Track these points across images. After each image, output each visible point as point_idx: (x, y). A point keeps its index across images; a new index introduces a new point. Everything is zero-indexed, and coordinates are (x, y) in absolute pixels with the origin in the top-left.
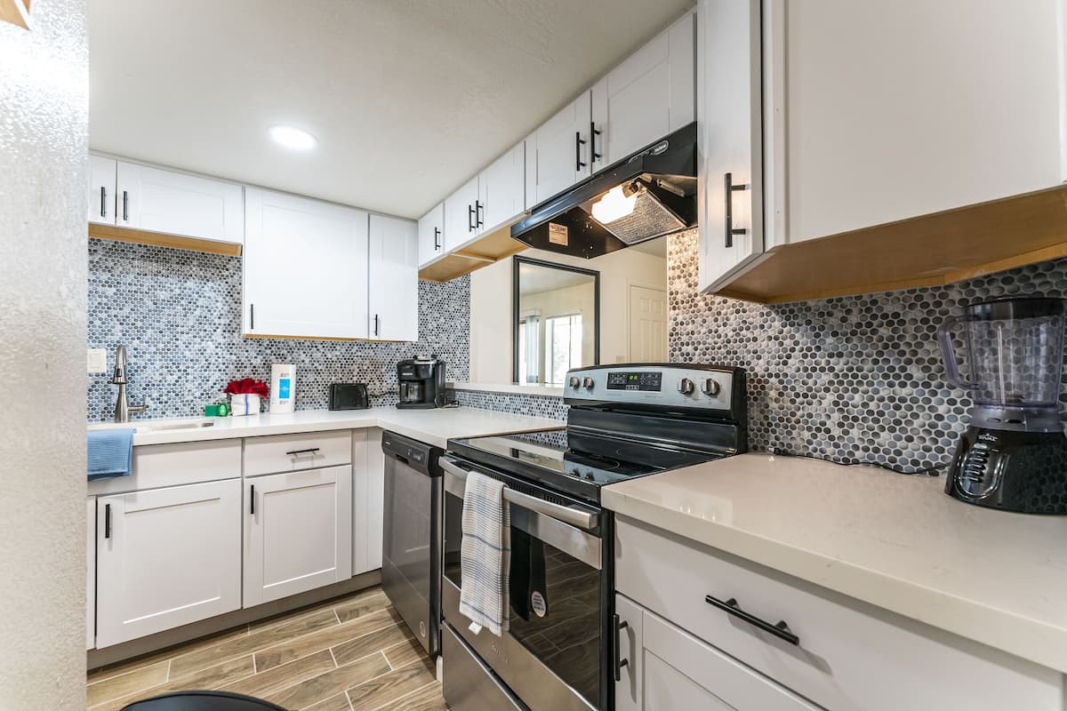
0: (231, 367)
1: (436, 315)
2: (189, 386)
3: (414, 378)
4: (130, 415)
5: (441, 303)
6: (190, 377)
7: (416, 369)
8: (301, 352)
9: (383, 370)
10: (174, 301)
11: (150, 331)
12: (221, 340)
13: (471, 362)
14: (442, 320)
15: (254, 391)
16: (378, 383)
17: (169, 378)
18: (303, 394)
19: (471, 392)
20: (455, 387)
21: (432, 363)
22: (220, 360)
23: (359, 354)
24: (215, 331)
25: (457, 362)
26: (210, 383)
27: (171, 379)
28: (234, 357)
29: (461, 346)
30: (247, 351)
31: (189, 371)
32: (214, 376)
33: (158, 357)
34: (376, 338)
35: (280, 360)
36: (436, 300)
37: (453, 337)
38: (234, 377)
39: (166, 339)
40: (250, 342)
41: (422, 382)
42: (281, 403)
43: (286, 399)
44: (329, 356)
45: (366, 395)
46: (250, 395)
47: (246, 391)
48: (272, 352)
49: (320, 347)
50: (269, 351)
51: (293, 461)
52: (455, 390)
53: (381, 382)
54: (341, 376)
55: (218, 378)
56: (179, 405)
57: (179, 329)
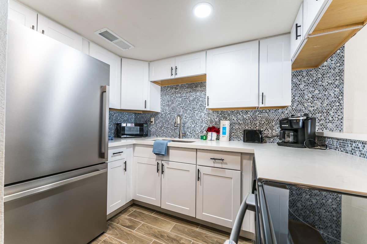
0: (209, 122)
1: (311, 89)
2: (197, 128)
3: (290, 128)
4: (182, 137)
5: (316, 81)
6: (198, 125)
7: (290, 122)
8: (233, 115)
9: (273, 124)
10: (193, 100)
11: (188, 111)
12: (206, 112)
13: (344, 118)
14: (317, 92)
15: (214, 131)
16: (270, 131)
17: (193, 125)
18: (233, 134)
19: (338, 139)
20: (325, 135)
21: (302, 118)
22: (206, 119)
23: (260, 115)
24: (204, 109)
25: (331, 119)
26: (203, 128)
27: (193, 126)
28: (210, 118)
29: (335, 107)
30: (214, 116)
31: (197, 123)
32: (204, 125)
33: (190, 119)
34: (263, 106)
35: (225, 119)
36: (311, 80)
37: (326, 102)
38: (210, 126)
39: (192, 113)
40: (214, 112)
41: (296, 131)
42: (223, 136)
43: (225, 135)
44: (245, 117)
45: (262, 136)
46: (213, 133)
47: (212, 131)
48: (222, 116)
49: (241, 113)
50: (221, 116)
51: (214, 162)
52: (325, 137)
53: (272, 130)
54: (250, 126)
55: (205, 126)
56: (195, 134)
57: (195, 109)
